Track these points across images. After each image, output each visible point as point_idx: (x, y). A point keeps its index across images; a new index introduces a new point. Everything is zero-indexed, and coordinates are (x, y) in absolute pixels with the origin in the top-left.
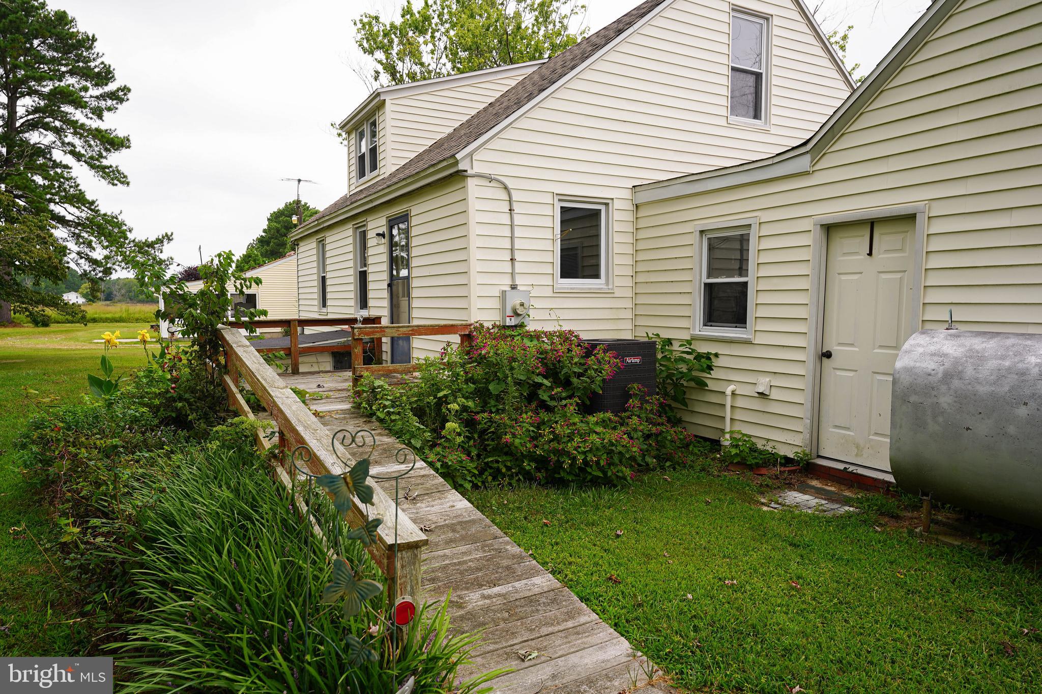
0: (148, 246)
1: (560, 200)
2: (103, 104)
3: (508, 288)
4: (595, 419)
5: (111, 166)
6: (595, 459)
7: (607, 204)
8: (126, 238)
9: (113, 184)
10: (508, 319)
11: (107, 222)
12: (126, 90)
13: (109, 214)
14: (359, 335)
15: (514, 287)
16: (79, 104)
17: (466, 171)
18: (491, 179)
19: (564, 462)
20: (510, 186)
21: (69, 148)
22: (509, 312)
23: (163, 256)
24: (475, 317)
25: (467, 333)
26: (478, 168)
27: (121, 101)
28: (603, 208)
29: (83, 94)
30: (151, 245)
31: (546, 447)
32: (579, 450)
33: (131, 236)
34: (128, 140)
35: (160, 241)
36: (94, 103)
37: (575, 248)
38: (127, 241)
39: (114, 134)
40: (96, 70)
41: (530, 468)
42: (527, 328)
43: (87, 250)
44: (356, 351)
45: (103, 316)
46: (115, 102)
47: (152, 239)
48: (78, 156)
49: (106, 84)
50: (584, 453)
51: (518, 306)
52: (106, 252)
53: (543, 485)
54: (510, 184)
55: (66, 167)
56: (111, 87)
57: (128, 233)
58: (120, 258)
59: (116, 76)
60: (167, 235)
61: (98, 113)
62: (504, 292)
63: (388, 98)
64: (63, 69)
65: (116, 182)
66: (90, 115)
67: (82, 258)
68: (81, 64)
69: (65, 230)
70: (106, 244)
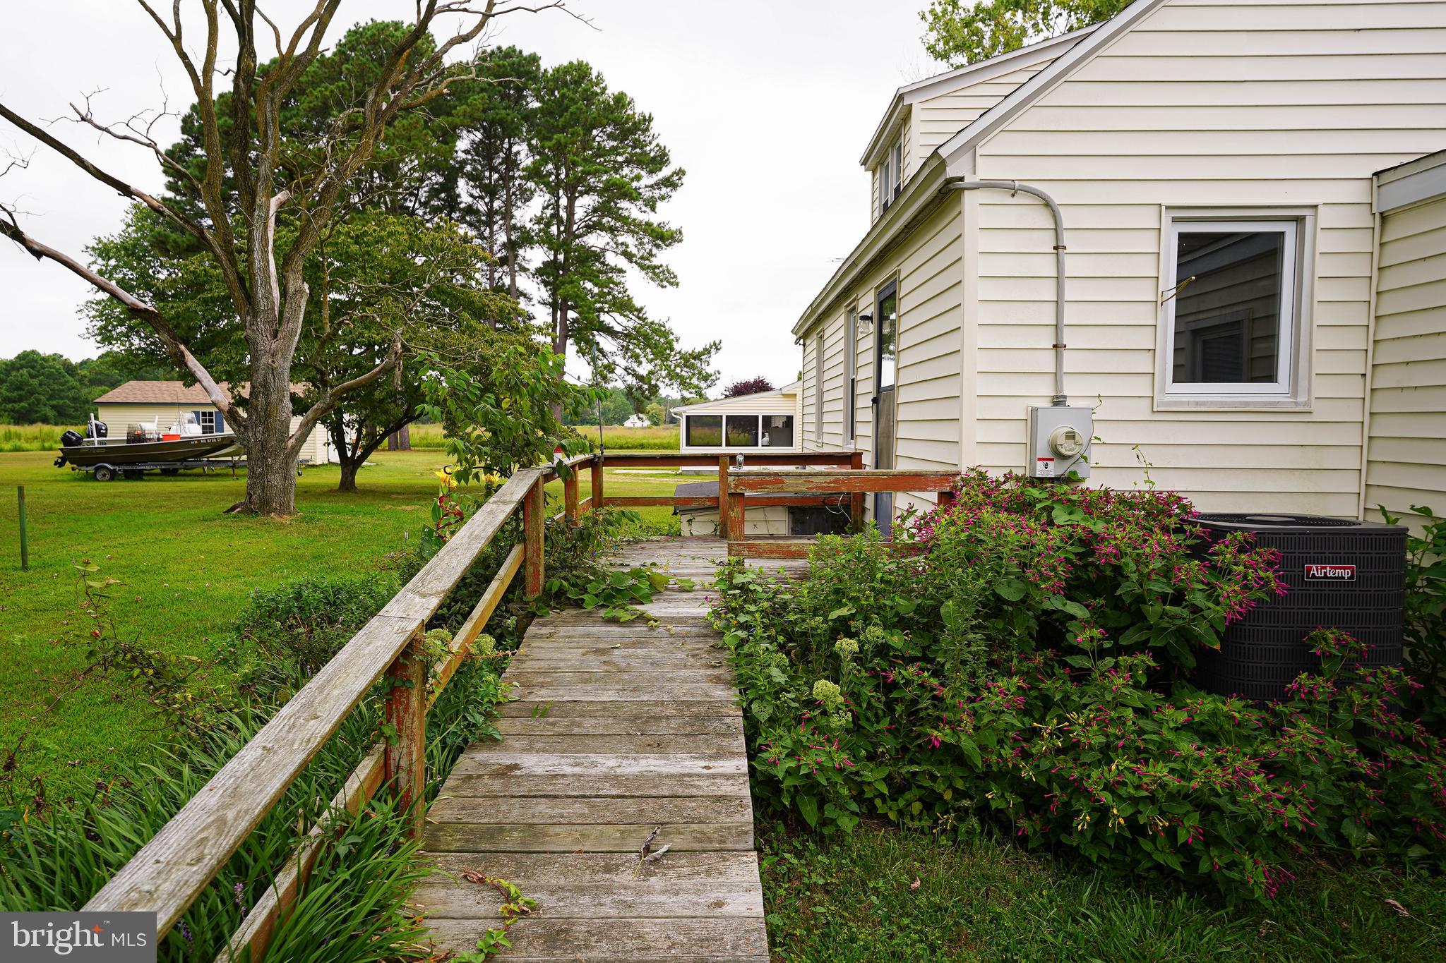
0: (695, 358)
1: (1175, 220)
2: (657, 193)
3: (1046, 404)
4: (1182, 717)
5: (661, 266)
6: (1162, 823)
7: (1299, 220)
8: (672, 349)
9: (662, 287)
10: (1040, 465)
11: (655, 331)
12: (681, 173)
13: (656, 321)
14: (737, 486)
15: (1058, 401)
16: (633, 196)
17: (962, 179)
18: (1013, 190)
19: (1078, 812)
20: (1056, 199)
21: (621, 249)
22: (1043, 451)
23: (710, 370)
24: (968, 460)
25: (948, 489)
26: (987, 170)
27: (674, 186)
28: (1289, 230)
29: (635, 184)
30: (697, 357)
31: (1045, 764)
32: (1122, 791)
33: (677, 346)
34: (680, 233)
35: (707, 351)
36: (647, 194)
37: (1237, 324)
38: (673, 353)
39: (667, 228)
40: (652, 154)
41: (1003, 805)
42: (1084, 486)
43: (635, 365)
44: (732, 514)
45: (652, 441)
46: (669, 189)
47: (699, 349)
48: (629, 256)
49: (660, 170)
50: (1134, 801)
51: (1061, 440)
52: (650, 367)
53: (1033, 851)
54: (1057, 195)
55: (621, 271)
56: (666, 172)
57: (675, 343)
58: (664, 373)
59: (671, 159)
60: (715, 344)
61: (651, 204)
62: (1034, 411)
63: (915, 101)
64: (620, 159)
65: (665, 283)
66: (644, 208)
67: (629, 374)
68: (638, 150)
69: (614, 343)
70: (651, 357)
